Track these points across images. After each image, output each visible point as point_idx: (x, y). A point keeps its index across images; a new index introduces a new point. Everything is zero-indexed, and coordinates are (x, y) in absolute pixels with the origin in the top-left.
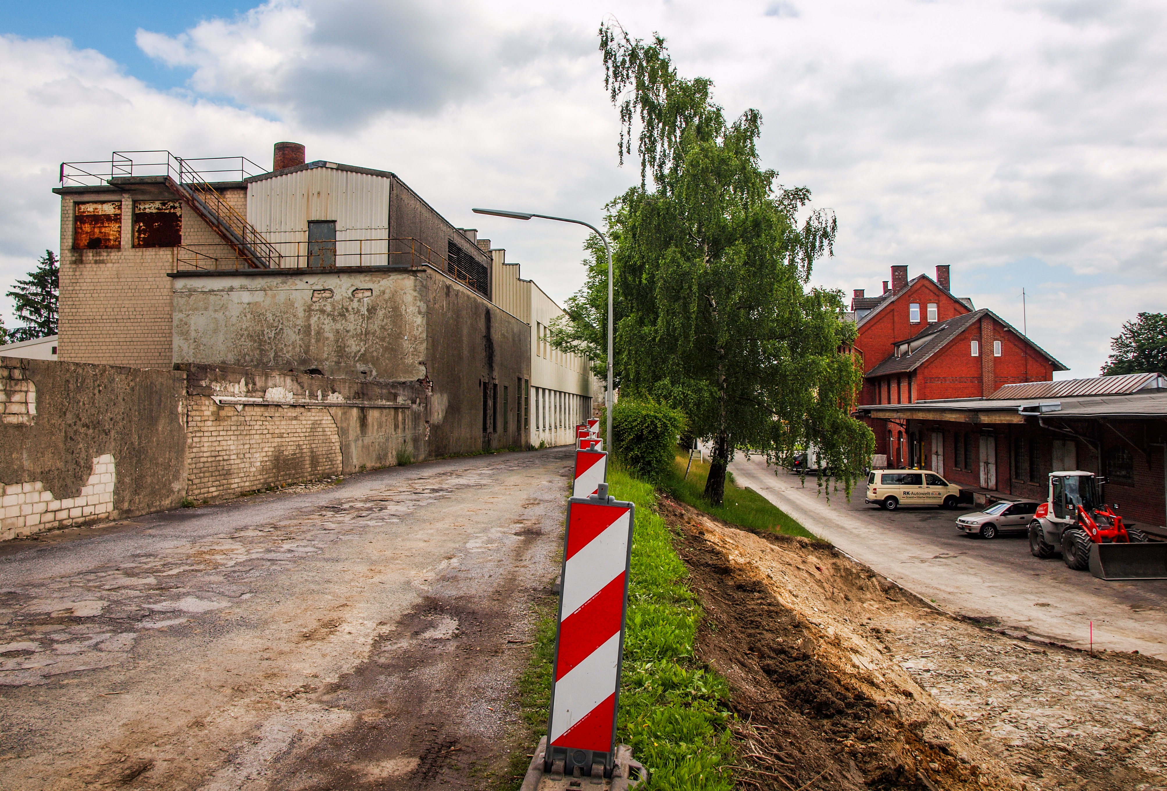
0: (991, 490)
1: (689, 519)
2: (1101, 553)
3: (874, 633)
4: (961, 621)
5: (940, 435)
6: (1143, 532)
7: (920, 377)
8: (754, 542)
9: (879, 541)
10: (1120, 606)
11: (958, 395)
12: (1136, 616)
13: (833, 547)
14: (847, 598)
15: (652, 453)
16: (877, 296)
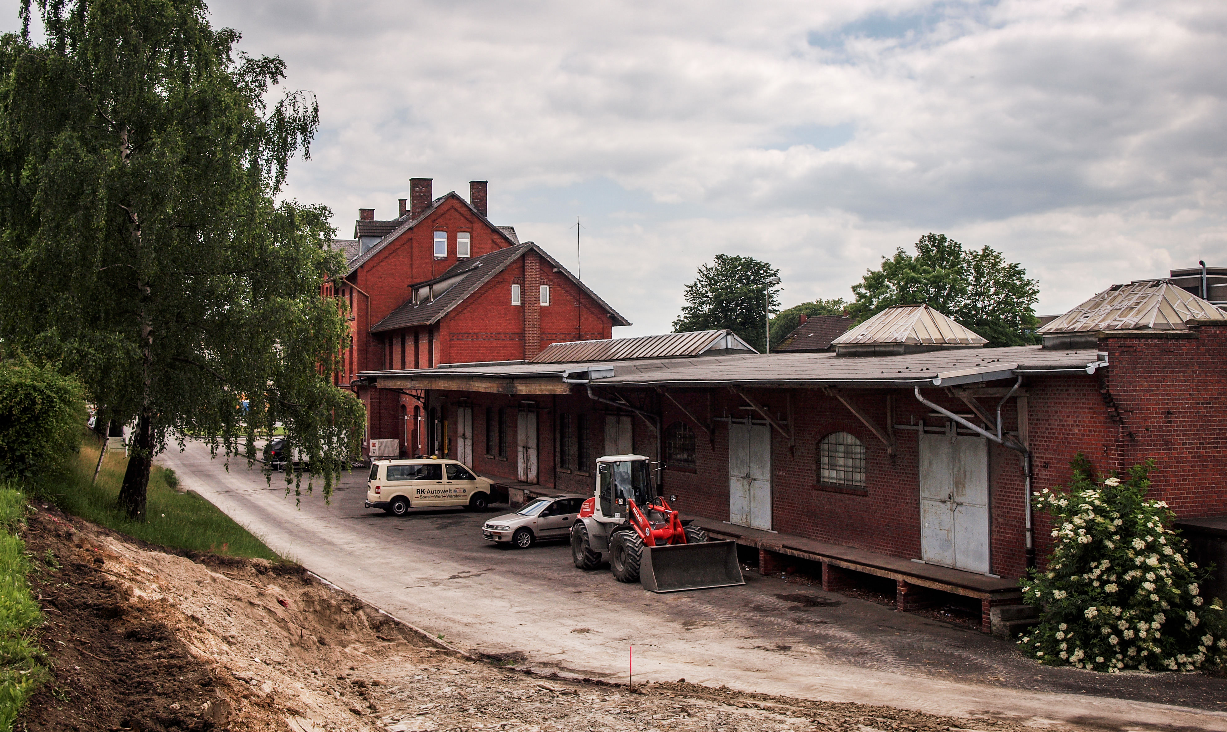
0: (532, 484)
1: (82, 540)
2: (654, 559)
3: (356, 689)
4: (475, 661)
5: (469, 412)
6: (702, 529)
7: (443, 332)
8: (187, 570)
9: (379, 560)
10: (671, 624)
11: (493, 358)
12: (688, 635)
13: (305, 570)
14: (322, 642)
15: (27, 443)
16: (391, 219)
